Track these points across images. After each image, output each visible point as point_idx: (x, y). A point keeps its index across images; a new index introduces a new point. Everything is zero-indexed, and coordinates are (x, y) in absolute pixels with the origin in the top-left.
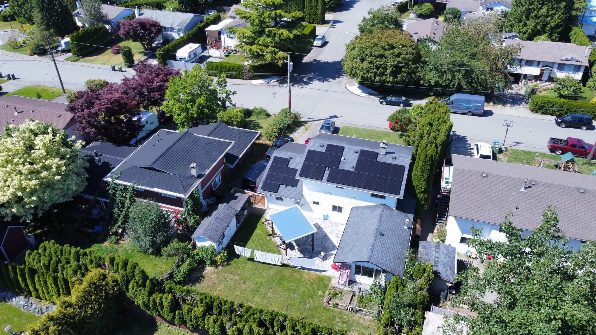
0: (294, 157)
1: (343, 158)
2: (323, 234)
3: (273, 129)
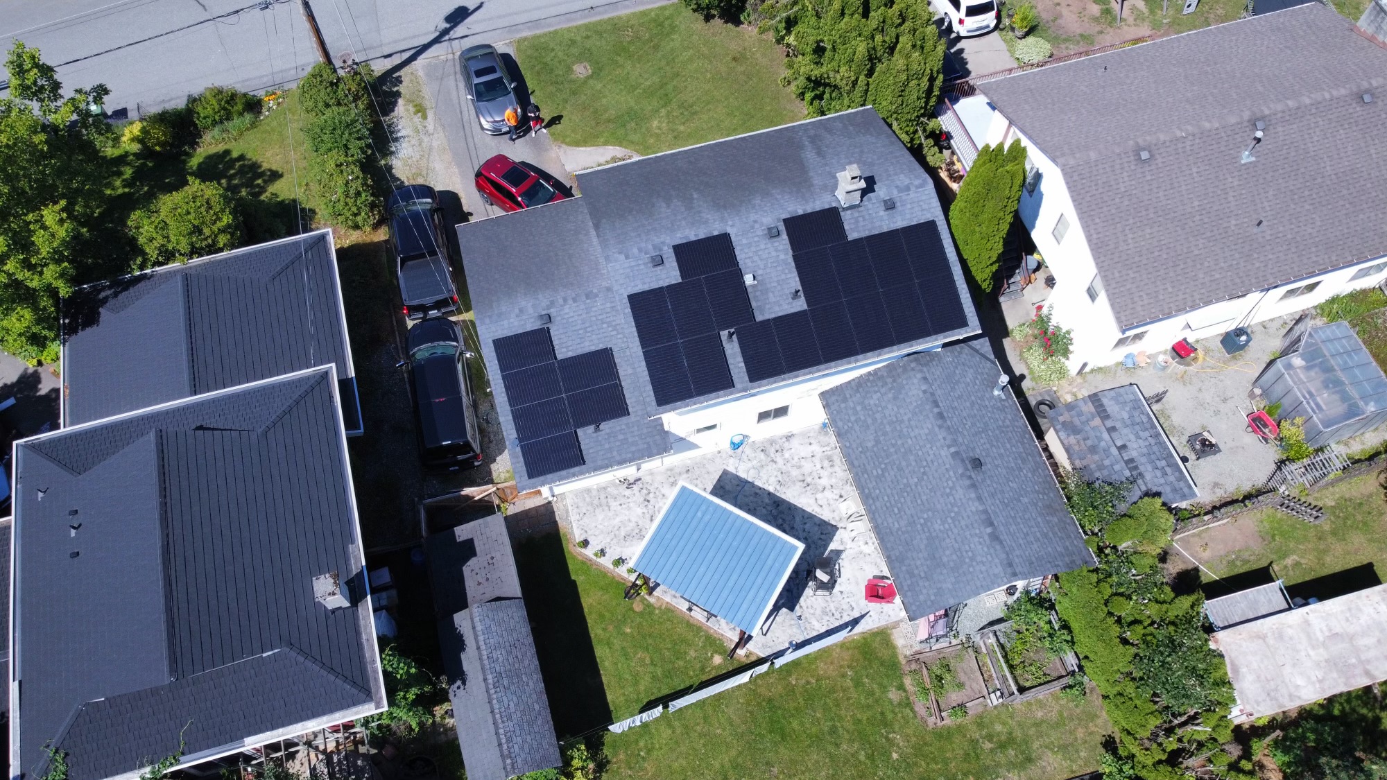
0: (553, 312)
1: (748, 280)
2: (767, 501)
3: (347, 184)
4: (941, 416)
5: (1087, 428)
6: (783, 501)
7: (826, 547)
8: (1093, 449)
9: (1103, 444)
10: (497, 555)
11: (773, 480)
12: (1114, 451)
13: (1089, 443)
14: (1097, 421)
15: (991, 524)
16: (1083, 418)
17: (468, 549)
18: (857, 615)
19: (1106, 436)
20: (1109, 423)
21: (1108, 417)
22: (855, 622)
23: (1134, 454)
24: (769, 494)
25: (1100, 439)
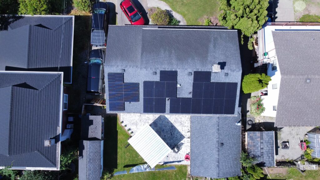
4: (218, 130)
5: (256, 140)
6: (174, 126)
7: (180, 141)
8: (254, 146)
9: (258, 145)
10: (98, 127)
11: (173, 120)
12: (259, 148)
13: (254, 144)
14: (259, 139)
15: (219, 162)
16: (256, 137)
17: (91, 122)
18: (181, 160)
19: (259, 144)
20: (262, 141)
21: (262, 139)
22: (180, 161)
23: (264, 151)
24: (171, 123)
25: (257, 144)
